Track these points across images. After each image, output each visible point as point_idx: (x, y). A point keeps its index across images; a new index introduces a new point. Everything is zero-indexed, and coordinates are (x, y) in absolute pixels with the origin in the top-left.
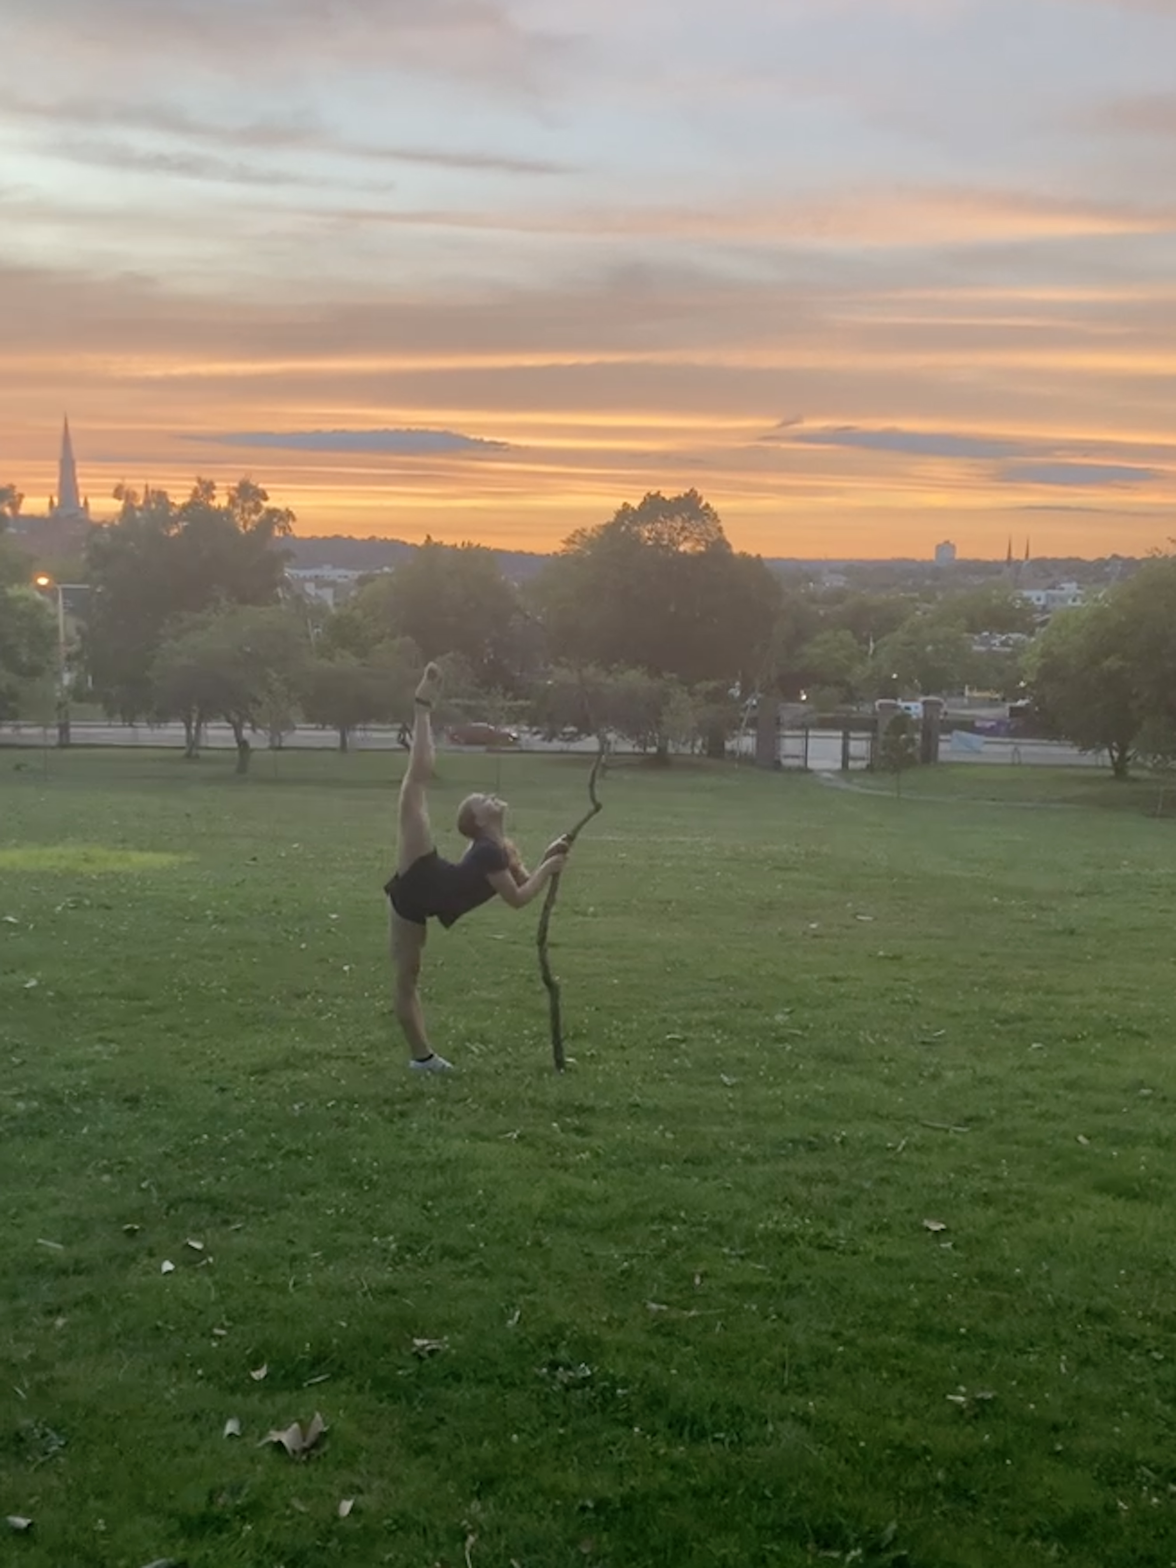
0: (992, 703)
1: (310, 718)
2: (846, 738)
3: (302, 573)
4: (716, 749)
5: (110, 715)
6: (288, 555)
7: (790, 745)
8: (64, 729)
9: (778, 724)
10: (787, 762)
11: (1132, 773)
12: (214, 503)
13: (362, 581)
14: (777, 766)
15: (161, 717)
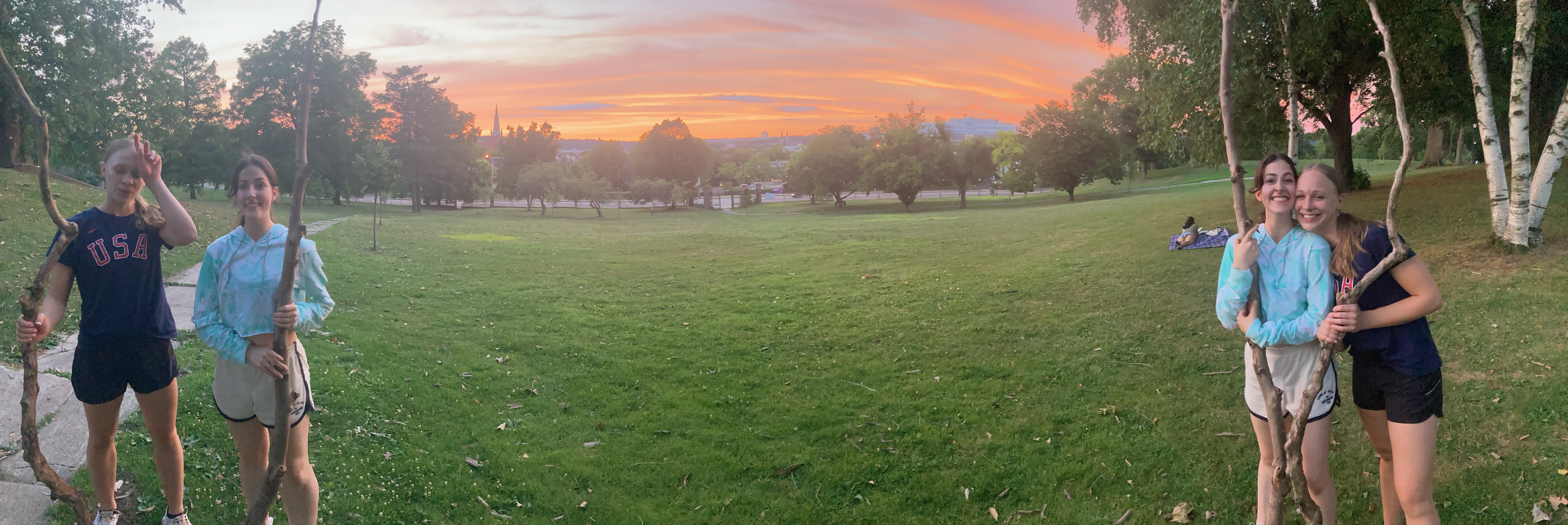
0: (780, 183)
1: (566, 198)
2: (732, 198)
3: (566, 151)
4: (691, 204)
5: (505, 197)
6: (559, 146)
7: (715, 201)
8: (492, 202)
9: (711, 194)
10: (714, 207)
11: (817, 202)
12: (537, 130)
13: (583, 154)
14: (712, 208)
15: (520, 198)
